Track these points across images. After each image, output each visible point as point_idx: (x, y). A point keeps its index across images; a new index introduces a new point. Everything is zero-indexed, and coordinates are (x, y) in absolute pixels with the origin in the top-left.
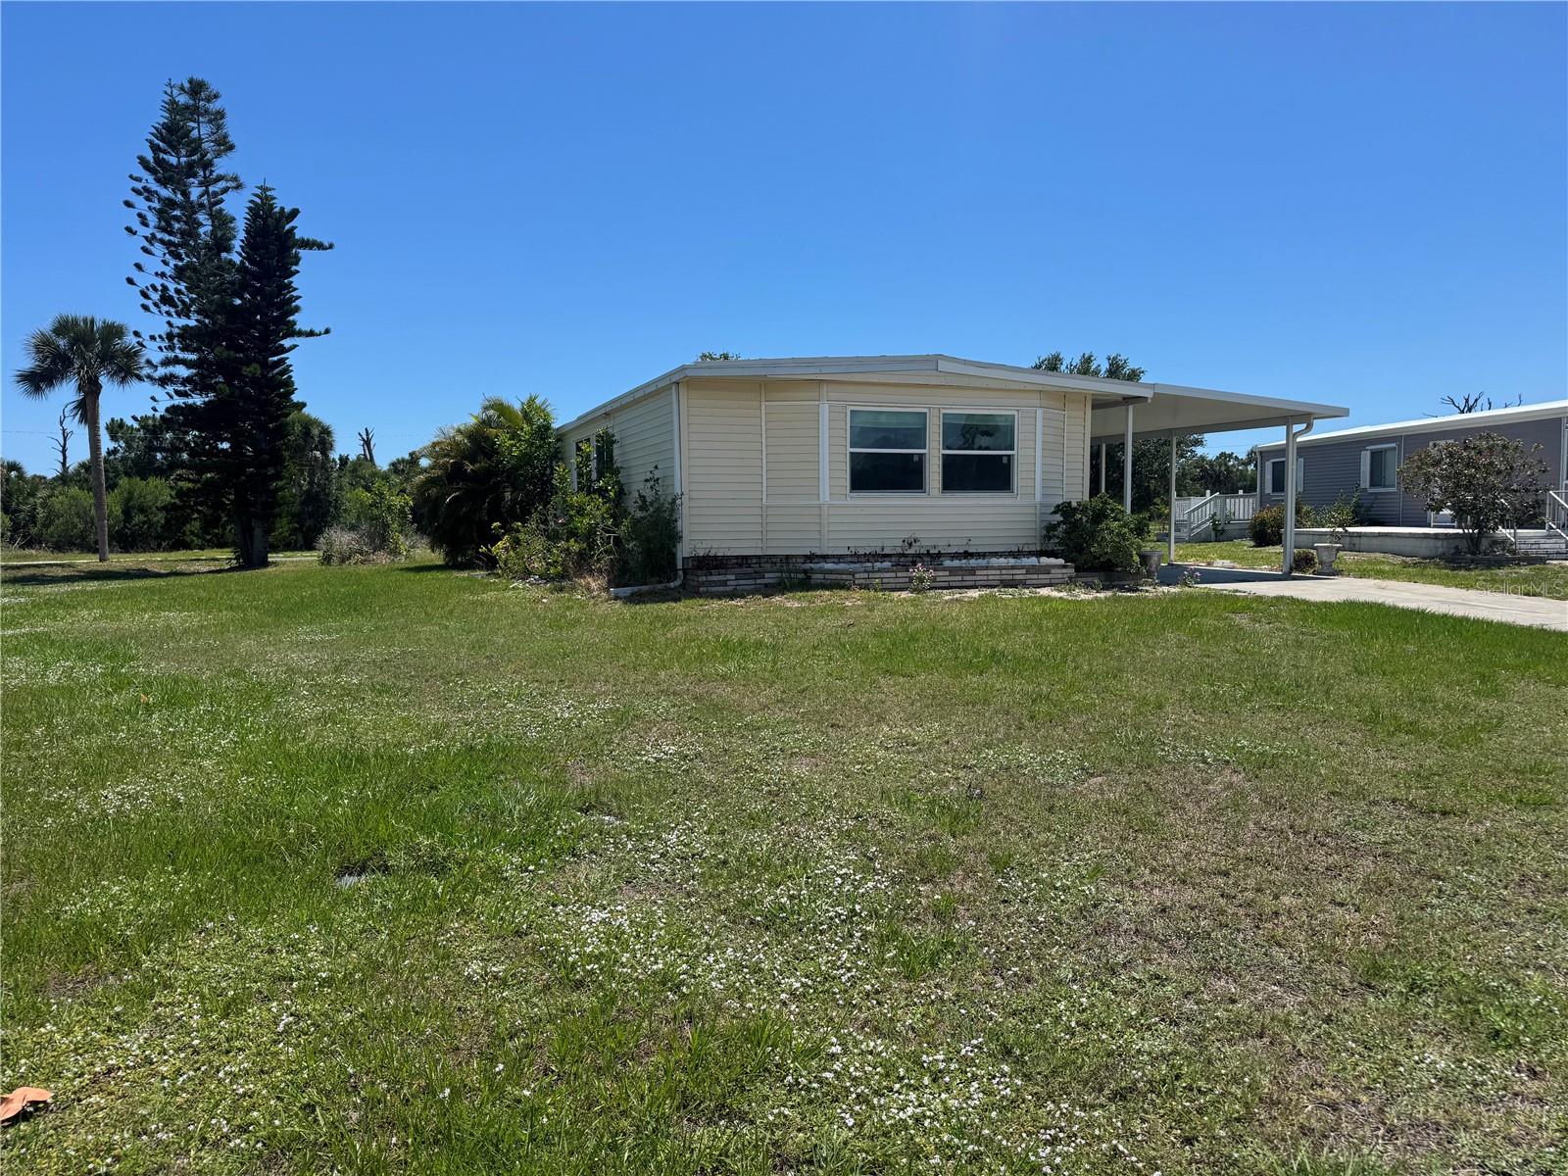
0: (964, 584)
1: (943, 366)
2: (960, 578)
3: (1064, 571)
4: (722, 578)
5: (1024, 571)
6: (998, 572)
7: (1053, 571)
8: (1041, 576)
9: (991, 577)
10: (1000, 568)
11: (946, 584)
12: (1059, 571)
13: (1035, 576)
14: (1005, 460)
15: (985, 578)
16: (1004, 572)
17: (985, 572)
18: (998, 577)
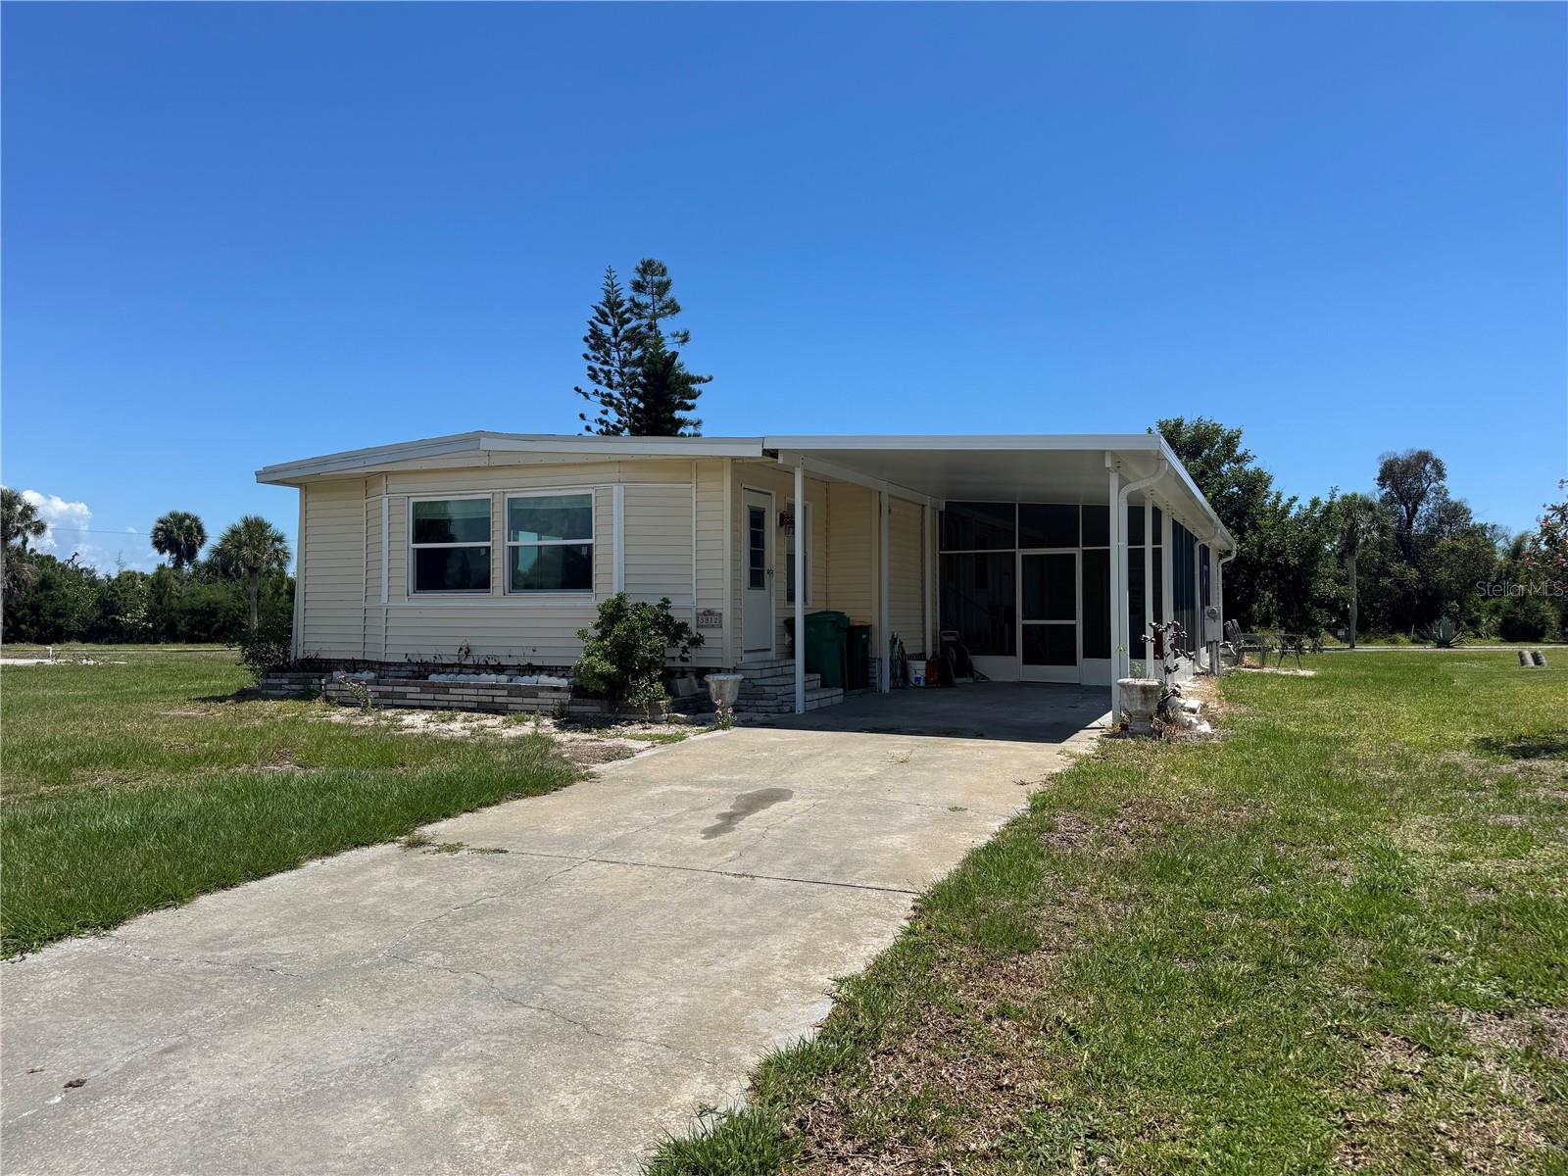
0: (435, 703)
1: (486, 444)
2: (431, 696)
3: (554, 695)
4: (276, 681)
5: (505, 693)
6: (474, 692)
7: (540, 694)
8: (526, 700)
9: (466, 698)
10: (477, 687)
11: (417, 703)
12: (548, 695)
13: (520, 700)
14: (584, 552)
15: (460, 698)
16: (481, 692)
17: (459, 691)
18: (474, 698)
